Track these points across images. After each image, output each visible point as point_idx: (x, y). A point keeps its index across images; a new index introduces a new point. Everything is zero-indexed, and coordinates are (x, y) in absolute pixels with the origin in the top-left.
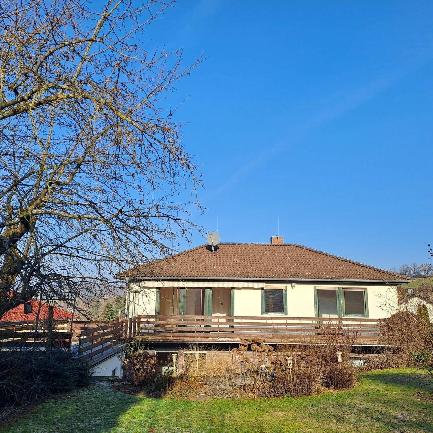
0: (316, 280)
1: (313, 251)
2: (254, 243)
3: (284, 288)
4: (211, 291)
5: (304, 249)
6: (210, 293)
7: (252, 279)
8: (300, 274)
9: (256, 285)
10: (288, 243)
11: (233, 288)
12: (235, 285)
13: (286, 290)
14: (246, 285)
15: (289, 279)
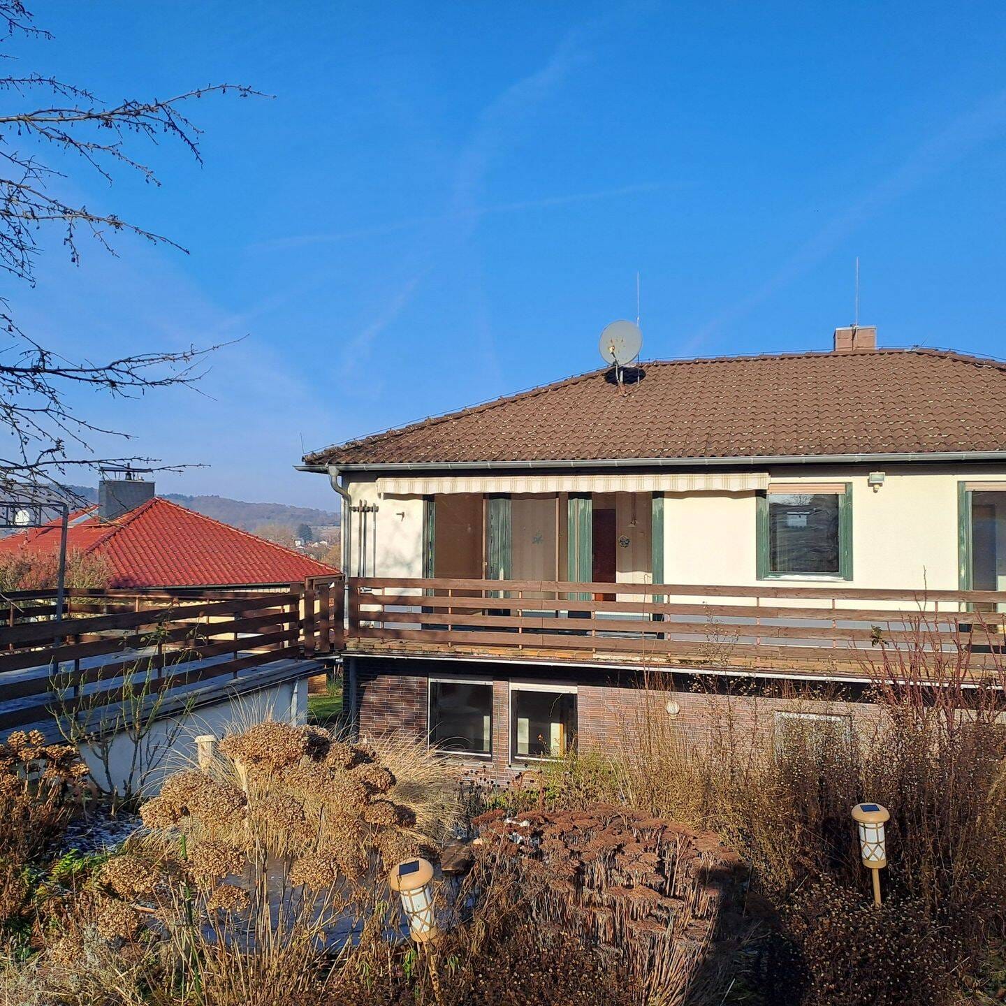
0: (964, 455)
1: (978, 365)
2: (769, 352)
3: (840, 490)
4: (588, 506)
5: (944, 361)
6: (584, 509)
7: (719, 460)
8: (903, 440)
9: (735, 482)
10: (891, 345)
11: (659, 495)
12: (664, 483)
13: (849, 498)
14: (700, 482)
15: (857, 458)
